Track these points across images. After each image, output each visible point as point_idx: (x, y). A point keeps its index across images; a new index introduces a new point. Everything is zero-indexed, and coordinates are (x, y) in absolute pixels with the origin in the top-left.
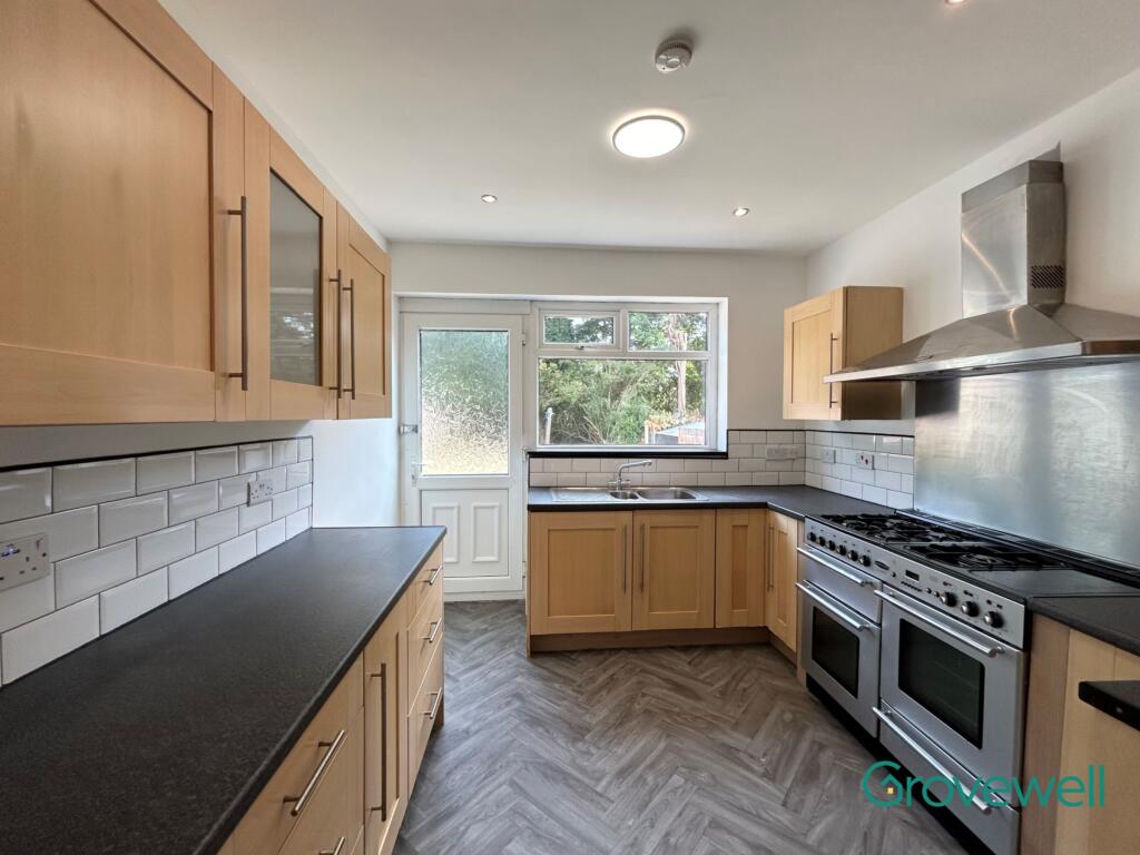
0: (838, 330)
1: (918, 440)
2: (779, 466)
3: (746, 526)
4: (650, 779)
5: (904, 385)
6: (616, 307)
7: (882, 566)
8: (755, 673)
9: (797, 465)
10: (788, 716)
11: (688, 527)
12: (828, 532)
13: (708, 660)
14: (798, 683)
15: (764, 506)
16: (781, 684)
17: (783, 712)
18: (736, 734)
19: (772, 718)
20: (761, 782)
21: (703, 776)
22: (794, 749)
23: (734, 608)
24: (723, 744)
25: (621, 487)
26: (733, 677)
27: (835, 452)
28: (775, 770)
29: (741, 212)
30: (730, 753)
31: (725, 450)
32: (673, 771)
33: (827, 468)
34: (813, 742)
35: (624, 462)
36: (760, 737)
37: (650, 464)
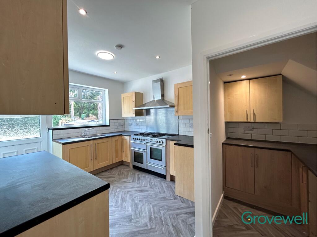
0: (134, 99)
1: (147, 120)
2: (119, 127)
3: (118, 140)
4: (113, 192)
5: (144, 110)
6: (79, 87)
7: (147, 140)
8: (123, 169)
9: (123, 127)
10: (132, 173)
11: (106, 142)
12: (136, 137)
13: (112, 171)
14: (131, 168)
15: (121, 135)
16: (129, 169)
17: (130, 173)
18: (125, 179)
19: (129, 174)
20: (133, 183)
21: (123, 187)
22: (135, 177)
23: (116, 158)
24: (124, 182)
25: (85, 136)
26: (119, 171)
27: (131, 123)
28: (134, 181)
29: (115, 73)
30: (125, 182)
31: (109, 124)
32: (117, 189)
33: (130, 127)
34: (137, 175)
35: (84, 129)
36: (129, 178)
37: (93, 129)
